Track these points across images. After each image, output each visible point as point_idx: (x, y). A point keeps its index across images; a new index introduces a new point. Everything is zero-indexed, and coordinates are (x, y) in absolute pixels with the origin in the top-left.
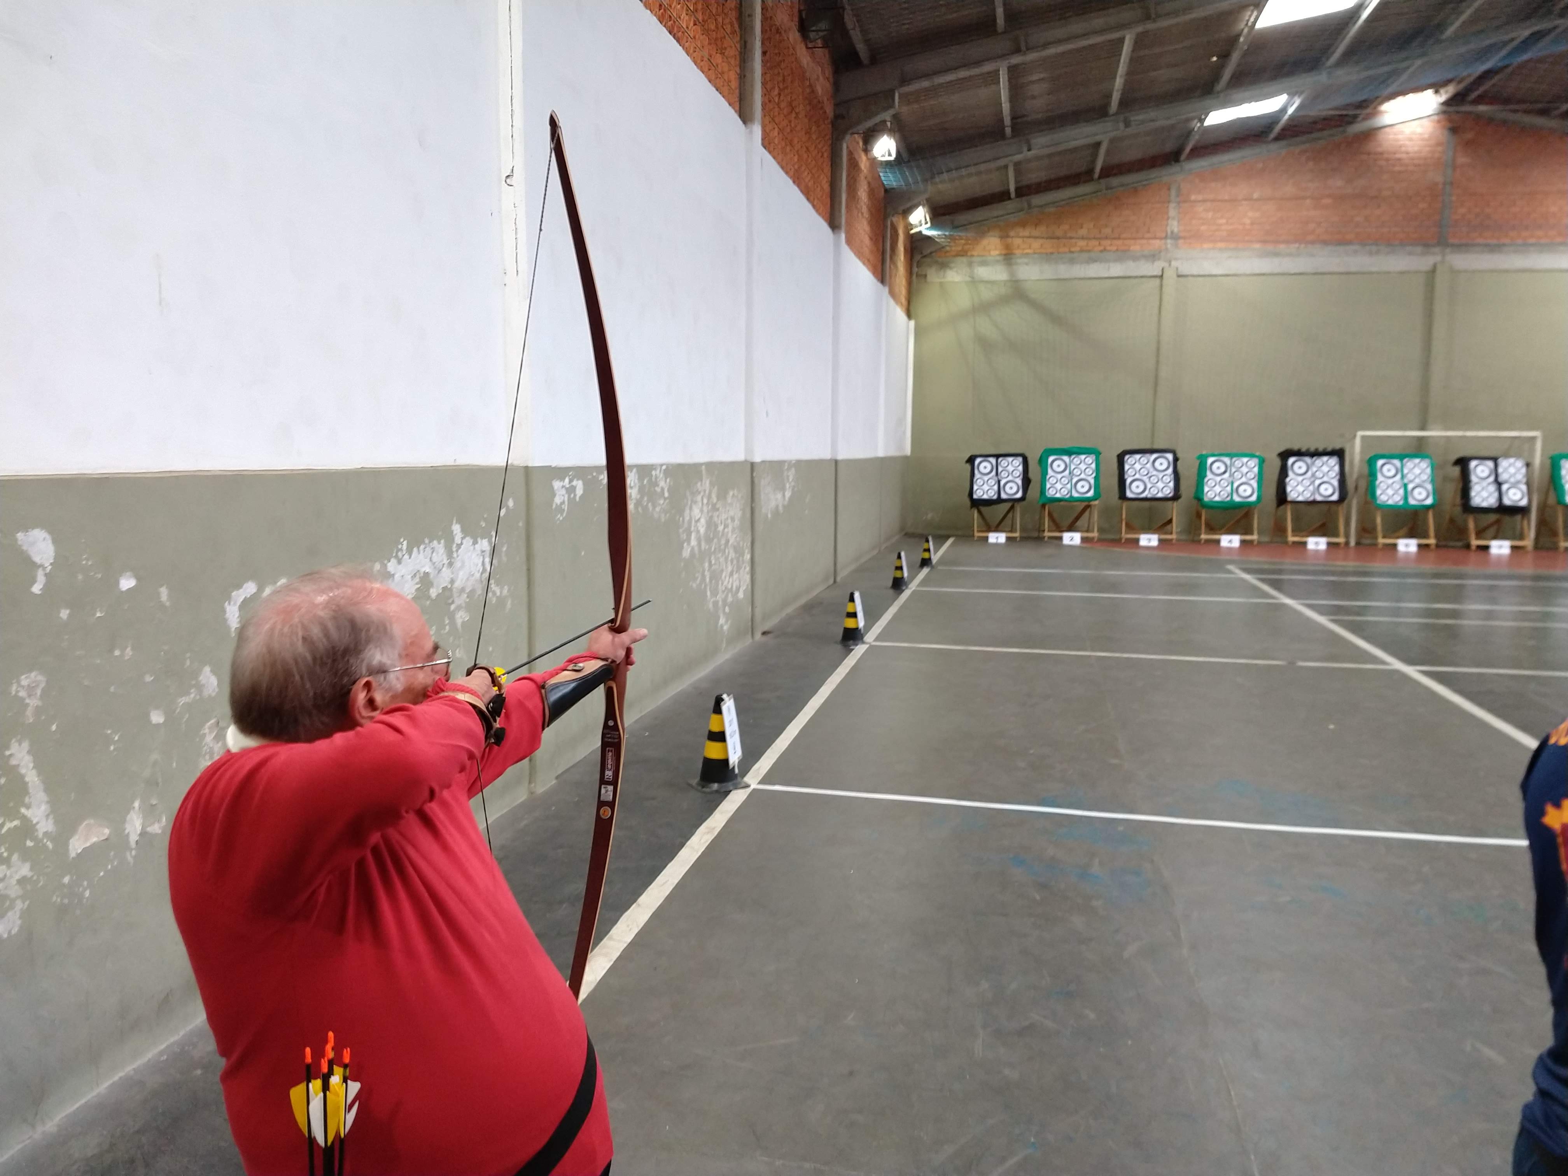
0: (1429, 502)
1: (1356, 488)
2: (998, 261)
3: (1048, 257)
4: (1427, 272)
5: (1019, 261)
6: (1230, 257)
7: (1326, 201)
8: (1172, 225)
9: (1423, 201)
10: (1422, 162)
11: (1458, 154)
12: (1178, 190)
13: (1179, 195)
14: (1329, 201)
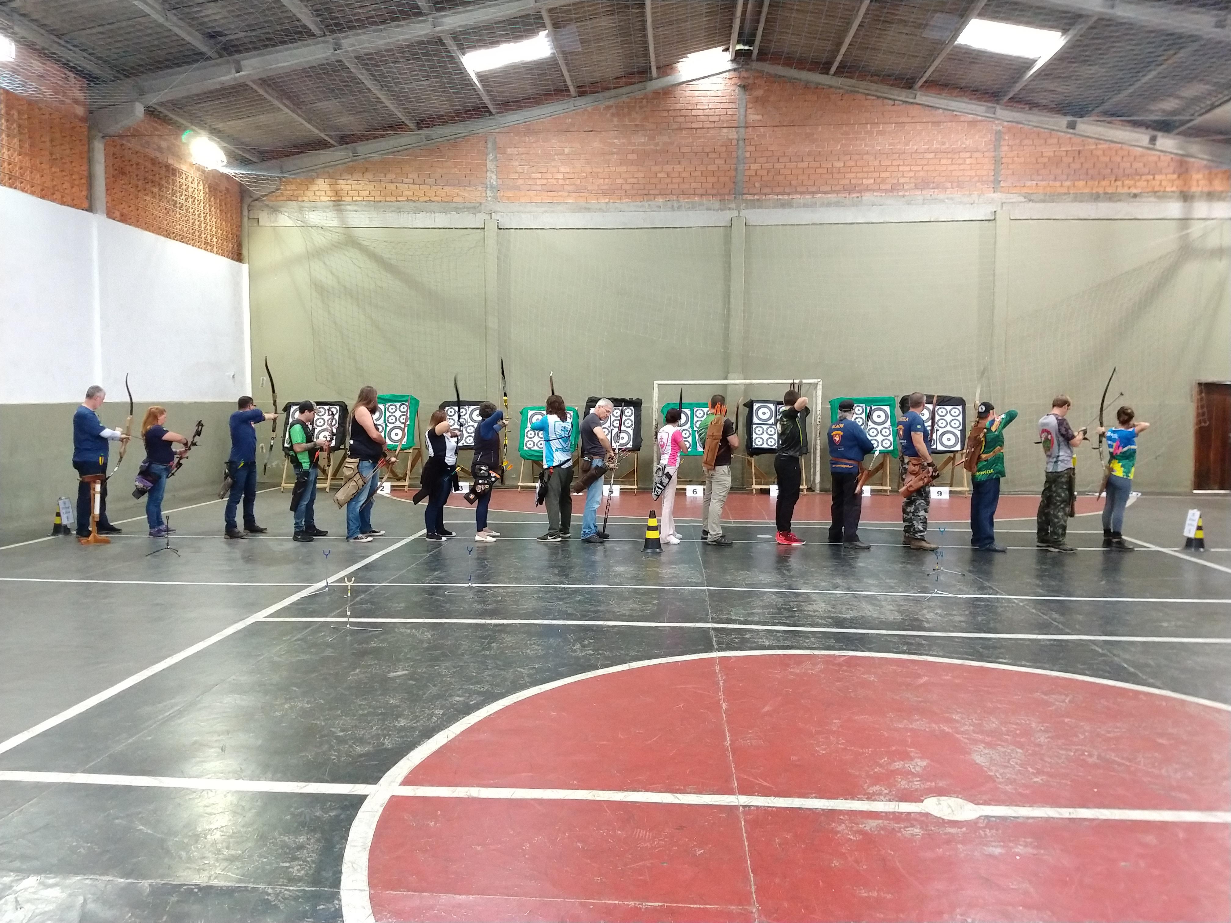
2: (327, 207)
3: (375, 205)
4: (725, 227)
5: (349, 207)
6: (546, 211)
7: (630, 157)
8: (491, 178)
9: (720, 158)
10: (717, 118)
11: (749, 111)
12: (495, 142)
13: (496, 148)
14: (635, 157)
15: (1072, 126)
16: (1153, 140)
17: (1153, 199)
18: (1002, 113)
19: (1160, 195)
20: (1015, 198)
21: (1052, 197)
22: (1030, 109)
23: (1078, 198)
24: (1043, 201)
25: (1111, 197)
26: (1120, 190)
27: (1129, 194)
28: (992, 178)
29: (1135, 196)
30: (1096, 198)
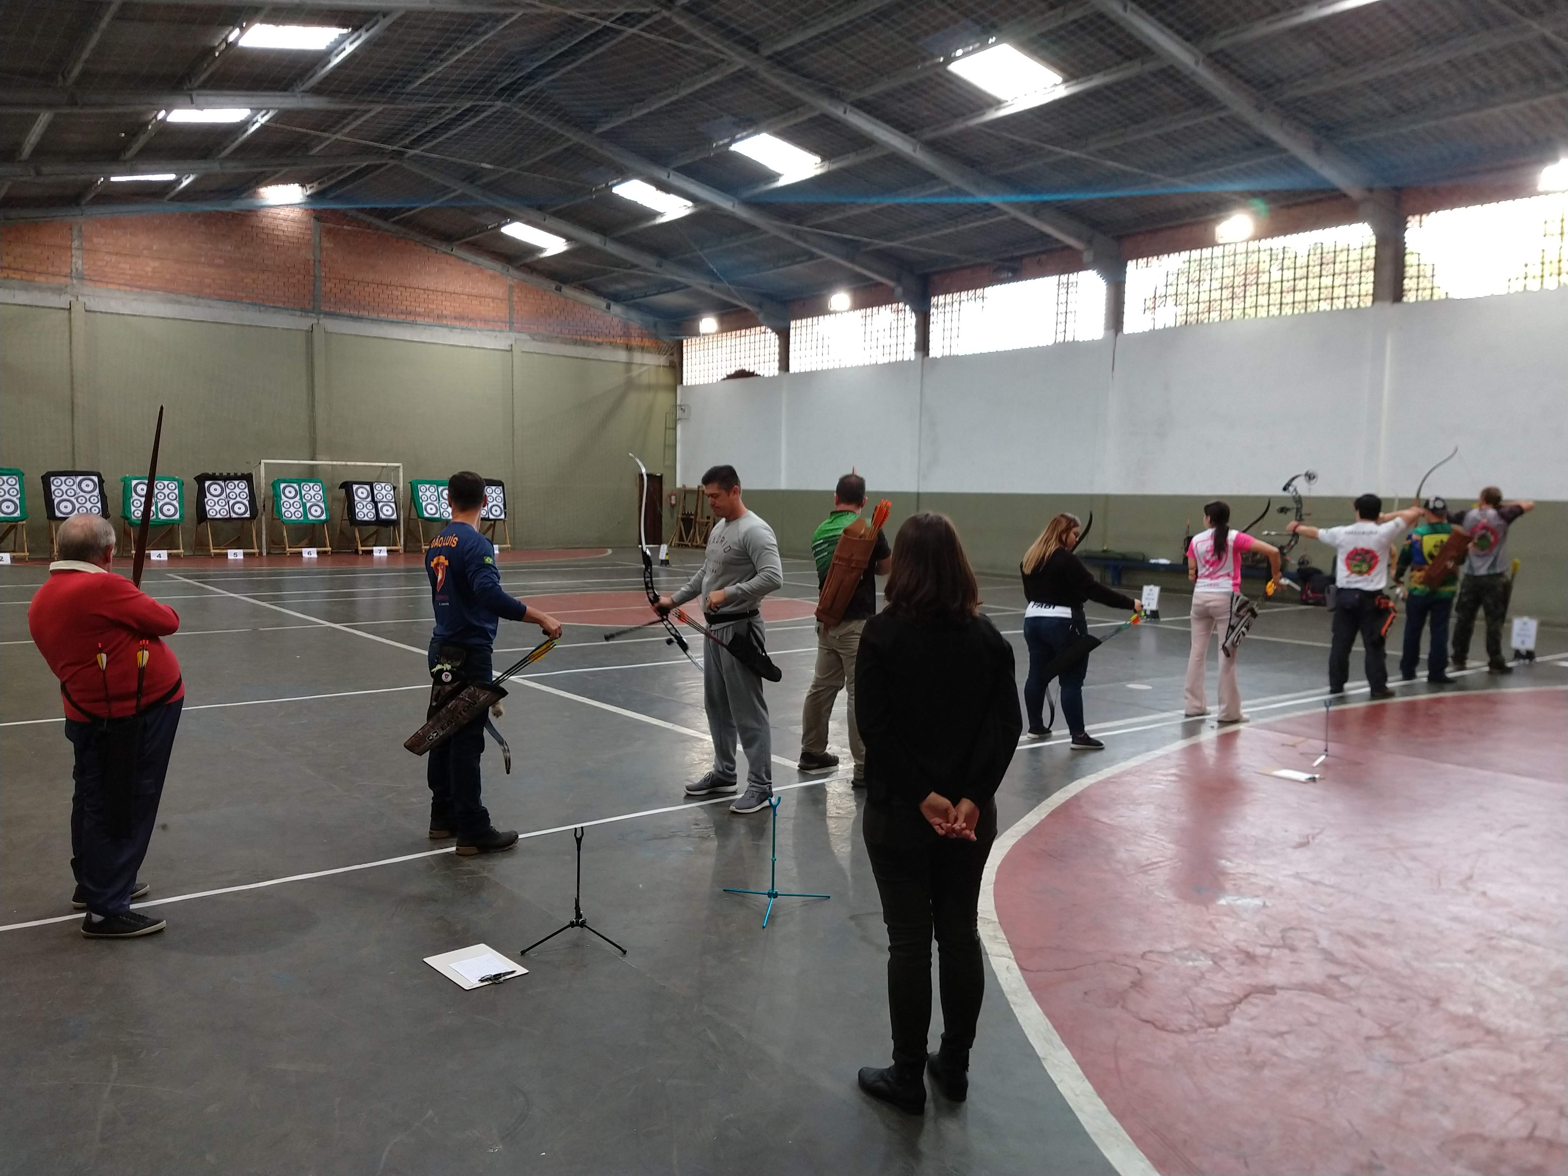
0: (323, 517)
1: (264, 506)
4: (307, 331)
6: (136, 300)
7: (218, 261)
8: (76, 262)
9: (299, 273)
10: (296, 241)
11: (323, 239)
12: (80, 230)
13: (81, 235)
14: (221, 262)
15: (559, 289)
16: (608, 307)
17: (609, 347)
18: (512, 271)
19: (613, 345)
20: (524, 336)
21: (548, 339)
22: (532, 272)
23: (565, 342)
24: (542, 341)
25: (585, 343)
26: (590, 338)
27: (595, 342)
28: (508, 319)
29: (599, 344)
30: (575, 342)
